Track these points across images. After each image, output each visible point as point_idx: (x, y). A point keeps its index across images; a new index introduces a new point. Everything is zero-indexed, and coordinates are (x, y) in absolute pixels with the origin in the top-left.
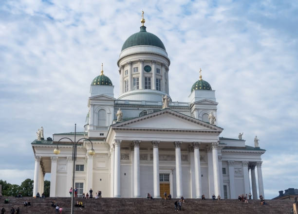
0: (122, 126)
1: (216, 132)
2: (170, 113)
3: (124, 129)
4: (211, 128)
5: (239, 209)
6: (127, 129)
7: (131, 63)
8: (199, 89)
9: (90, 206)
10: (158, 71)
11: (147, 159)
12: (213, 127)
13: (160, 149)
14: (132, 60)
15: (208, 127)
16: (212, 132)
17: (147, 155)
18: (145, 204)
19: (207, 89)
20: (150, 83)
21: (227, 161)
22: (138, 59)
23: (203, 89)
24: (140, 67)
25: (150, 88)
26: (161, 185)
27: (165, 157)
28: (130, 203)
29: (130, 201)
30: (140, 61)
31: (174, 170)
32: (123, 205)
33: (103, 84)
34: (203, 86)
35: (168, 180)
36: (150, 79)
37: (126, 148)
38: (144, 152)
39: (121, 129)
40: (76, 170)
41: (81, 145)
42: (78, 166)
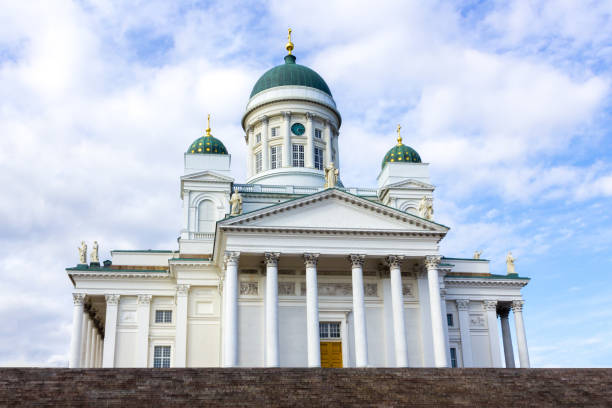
0: (241, 222)
1: (434, 235)
2: (340, 198)
3: (246, 230)
4: (425, 227)
6: (253, 230)
7: (267, 119)
8: (396, 160)
9: (159, 387)
10: (318, 133)
11: (293, 293)
12: (428, 225)
13: (319, 273)
14: (268, 114)
15: (418, 225)
16: (427, 235)
17: (294, 284)
18: (284, 380)
19: (413, 161)
20: (302, 156)
21: (455, 301)
22: (279, 112)
23: (405, 160)
24: (284, 126)
25: (302, 165)
26: (322, 345)
27: (332, 289)
28: (249, 379)
29: (253, 375)
30: (282, 115)
31: (349, 313)
32: (235, 383)
33: (209, 153)
34: (406, 156)
35: (339, 335)
36: (302, 149)
37: (252, 272)
38: (287, 279)
39: (239, 230)
40: (157, 321)
41: (165, 271)
42: (159, 313)
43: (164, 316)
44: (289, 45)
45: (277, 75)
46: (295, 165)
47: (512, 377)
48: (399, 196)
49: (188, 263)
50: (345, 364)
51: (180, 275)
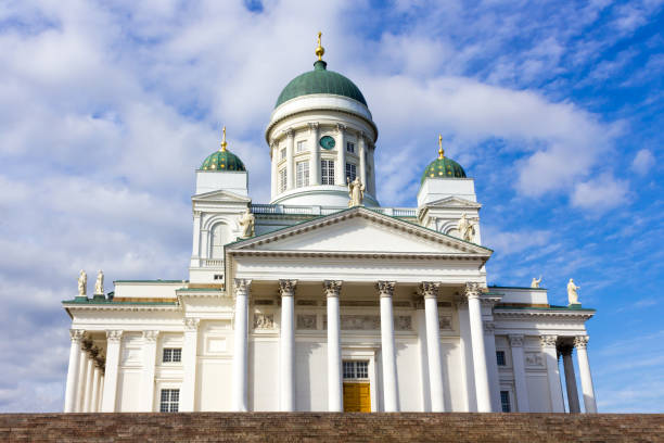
0: (252, 246)
1: (475, 259)
2: (367, 217)
3: (258, 255)
4: (464, 249)
5: (539, 436)
6: (266, 255)
7: (294, 132)
8: (437, 176)
10: (349, 148)
11: (315, 327)
12: (468, 247)
13: (342, 304)
14: (294, 127)
15: (456, 247)
16: (467, 258)
17: (315, 316)
18: (290, 426)
19: (456, 176)
20: (332, 173)
21: (507, 336)
22: (305, 124)
23: (447, 175)
24: (310, 138)
25: (332, 182)
26: (345, 386)
27: (358, 321)
28: (248, 425)
29: (255, 420)
30: (309, 127)
31: (378, 351)
32: (232, 430)
33: (224, 169)
34: (447, 171)
35: (366, 376)
36: (332, 164)
37: (267, 303)
38: (306, 311)
39: (250, 254)
40: (164, 361)
41: (173, 304)
42: (167, 352)
43: (173, 355)
44: (318, 49)
45: (304, 83)
46: (323, 182)
47: (559, 424)
48: (440, 216)
49: (198, 294)
50: (373, 409)
51: (189, 308)
